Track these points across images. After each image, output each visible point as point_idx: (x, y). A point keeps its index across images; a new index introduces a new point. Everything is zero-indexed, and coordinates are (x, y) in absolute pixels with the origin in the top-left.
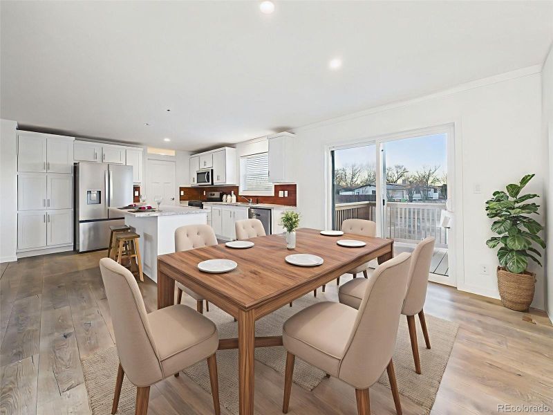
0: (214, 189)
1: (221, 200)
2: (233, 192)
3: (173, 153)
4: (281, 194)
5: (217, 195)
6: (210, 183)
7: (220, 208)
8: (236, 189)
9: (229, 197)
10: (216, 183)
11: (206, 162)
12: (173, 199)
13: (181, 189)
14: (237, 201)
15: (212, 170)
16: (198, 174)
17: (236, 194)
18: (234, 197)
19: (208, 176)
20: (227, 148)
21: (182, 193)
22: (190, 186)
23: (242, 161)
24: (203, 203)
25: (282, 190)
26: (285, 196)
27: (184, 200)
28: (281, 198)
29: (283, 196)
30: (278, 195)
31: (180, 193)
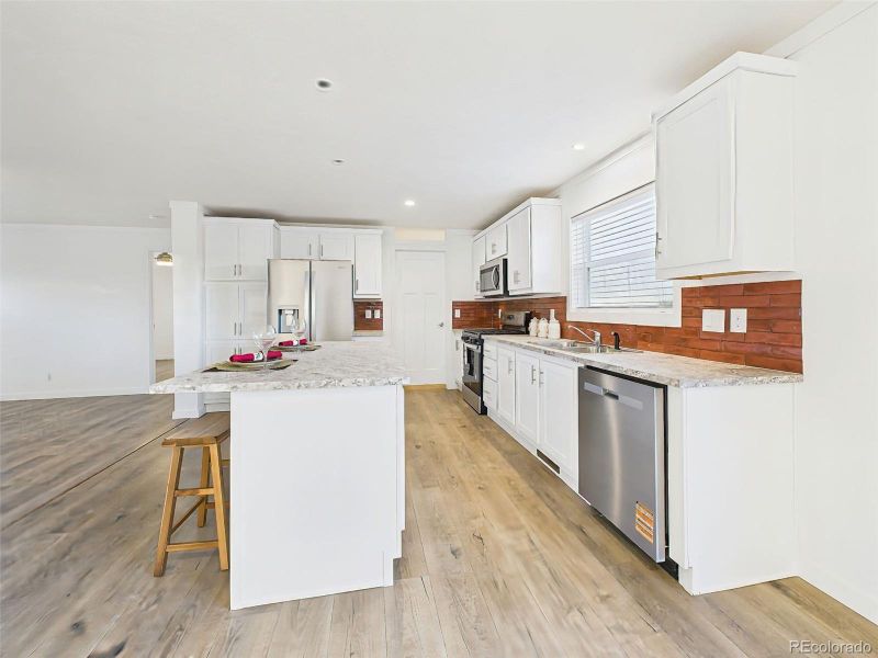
0: (511, 304)
1: (524, 330)
2: (552, 312)
4: (712, 321)
5: (520, 319)
6: (501, 292)
7: (511, 353)
8: (559, 303)
9: (543, 323)
10: (515, 288)
11: (496, 244)
12: (442, 325)
13: (456, 305)
14: (562, 336)
15: (505, 261)
16: (482, 272)
17: (561, 317)
18: (555, 326)
19: (497, 274)
20: (533, 200)
21: (458, 314)
22: (472, 299)
23: (575, 229)
24: (483, 337)
25: (719, 308)
26: (734, 329)
27: (459, 327)
28: (713, 336)
29: (722, 330)
30: (697, 325)
31: (454, 313)
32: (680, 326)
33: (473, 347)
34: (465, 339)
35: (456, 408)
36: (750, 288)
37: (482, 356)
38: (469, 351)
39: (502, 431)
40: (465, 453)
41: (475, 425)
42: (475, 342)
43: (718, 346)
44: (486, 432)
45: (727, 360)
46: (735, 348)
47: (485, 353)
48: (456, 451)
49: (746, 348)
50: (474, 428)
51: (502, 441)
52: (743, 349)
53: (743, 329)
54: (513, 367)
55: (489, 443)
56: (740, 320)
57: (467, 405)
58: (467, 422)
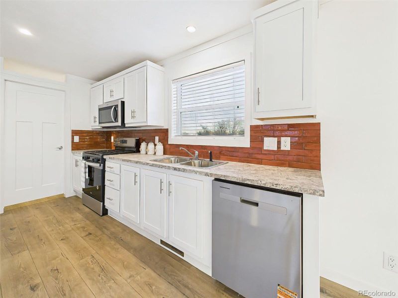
0: (125, 133)
1: (137, 150)
2: (157, 138)
3: (61, 78)
4: (270, 144)
5: (131, 142)
6: (119, 123)
7: (137, 171)
8: (163, 134)
9: (151, 145)
10: (129, 122)
11: (114, 91)
12: (61, 148)
13: (75, 133)
14: (164, 154)
15: (123, 103)
16: (100, 110)
18: (160, 147)
19: (116, 111)
21: (77, 139)
22: (90, 129)
24: (105, 157)
25: (274, 136)
26: (283, 148)
27: (78, 149)
28: (270, 152)
29: (276, 149)
30: (260, 146)
31: (73, 139)
32: (249, 147)
33: (95, 165)
34: (86, 158)
35: (78, 216)
36: (291, 126)
37: (104, 171)
38: (90, 168)
39: (125, 228)
40: (97, 269)
41: (100, 229)
42: (97, 161)
43: (272, 157)
44: (112, 233)
45: (278, 165)
46: (283, 158)
47: (107, 169)
48: (87, 270)
49: (290, 158)
50: (99, 233)
51: (128, 238)
52: (287, 159)
53: (288, 148)
54: (138, 180)
55: (118, 246)
56: (286, 144)
57: (87, 210)
58: (92, 228)
